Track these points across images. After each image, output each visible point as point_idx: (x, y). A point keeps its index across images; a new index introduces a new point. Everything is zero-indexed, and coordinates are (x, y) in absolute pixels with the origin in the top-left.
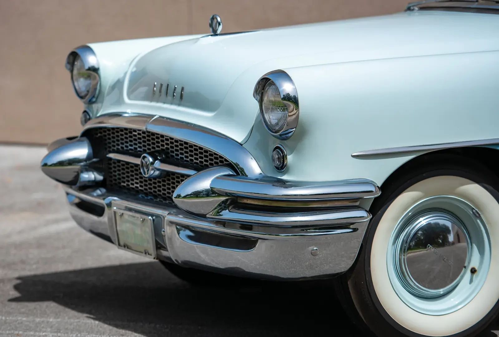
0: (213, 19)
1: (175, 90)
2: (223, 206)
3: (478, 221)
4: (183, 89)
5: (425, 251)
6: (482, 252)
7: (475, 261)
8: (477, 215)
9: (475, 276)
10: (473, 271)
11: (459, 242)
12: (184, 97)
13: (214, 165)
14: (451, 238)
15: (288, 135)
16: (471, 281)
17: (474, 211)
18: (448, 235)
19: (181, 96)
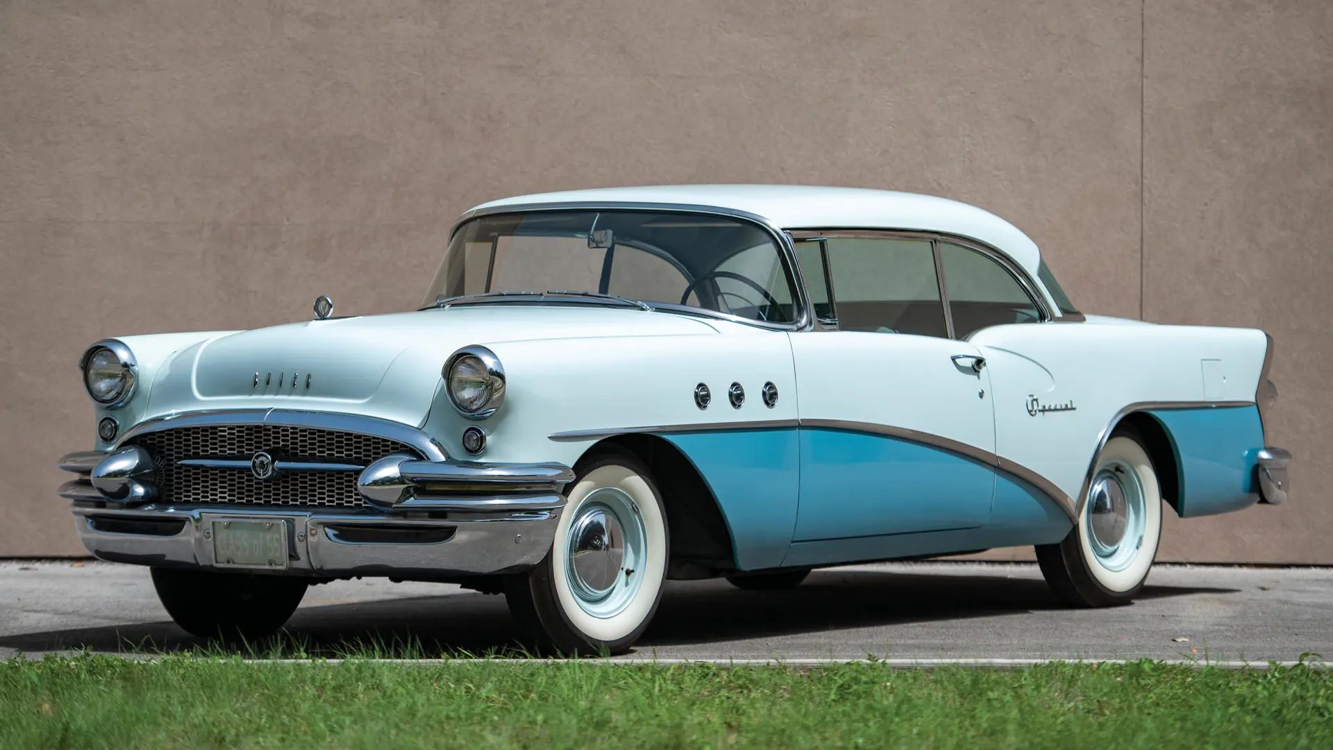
0: (318, 301)
1: (295, 378)
2: (406, 494)
3: (636, 517)
4: (309, 376)
5: (582, 554)
6: (637, 552)
7: (629, 563)
8: (636, 510)
9: (630, 577)
10: (628, 573)
11: (613, 546)
12: (311, 385)
13: (391, 451)
14: (606, 539)
15: (485, 415)
16: (627, 584)
17: (634, 506)
18: (603, 536)
19: (308, 385)
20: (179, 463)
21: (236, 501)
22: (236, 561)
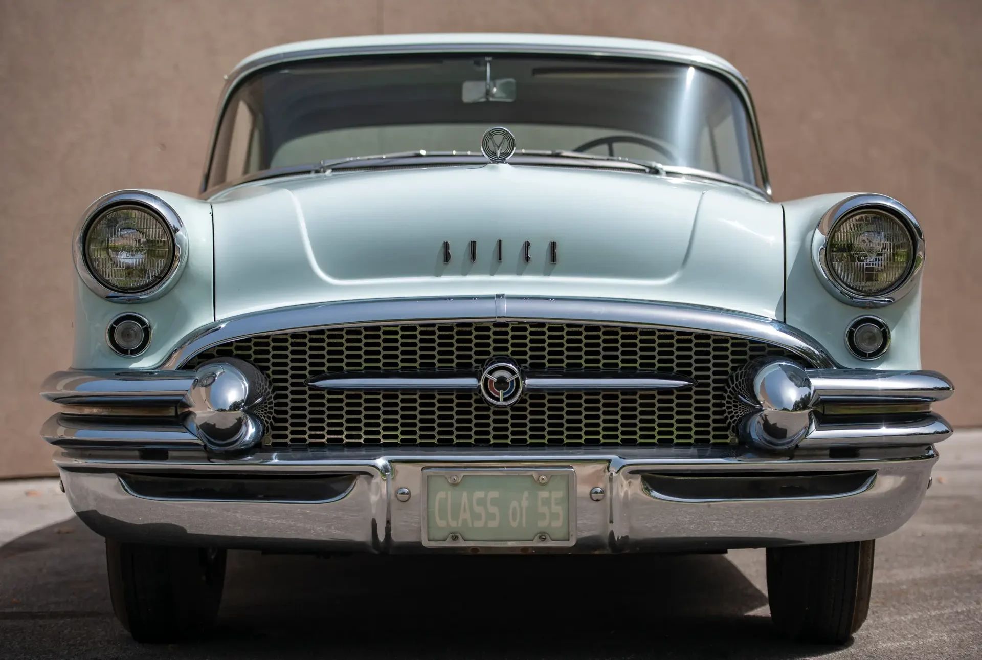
1: (527, 246)
4: (555, 244)
12: (560, 259)
19: (553, 258)
20: (320, 384)
21: (418, 442)
22: (467, 536)
